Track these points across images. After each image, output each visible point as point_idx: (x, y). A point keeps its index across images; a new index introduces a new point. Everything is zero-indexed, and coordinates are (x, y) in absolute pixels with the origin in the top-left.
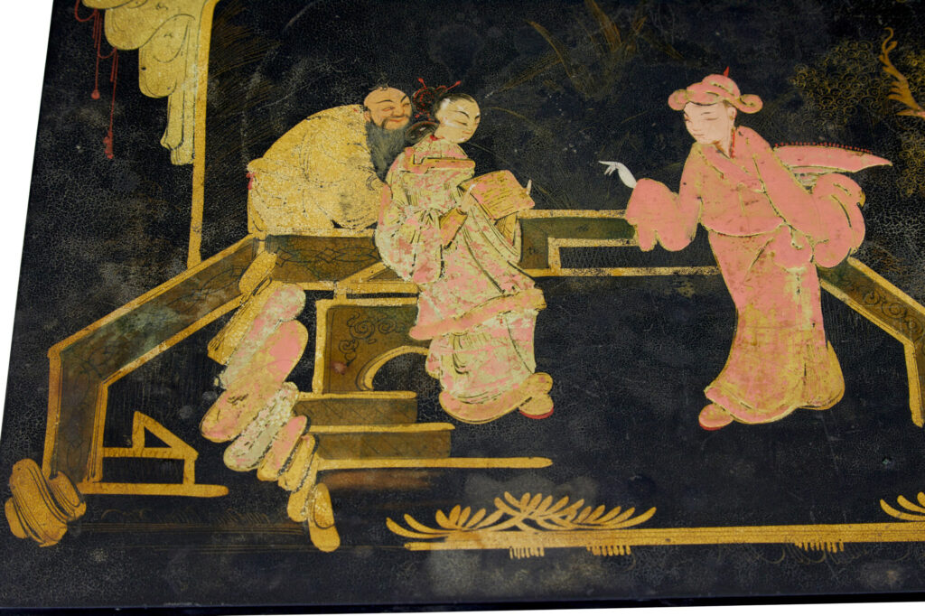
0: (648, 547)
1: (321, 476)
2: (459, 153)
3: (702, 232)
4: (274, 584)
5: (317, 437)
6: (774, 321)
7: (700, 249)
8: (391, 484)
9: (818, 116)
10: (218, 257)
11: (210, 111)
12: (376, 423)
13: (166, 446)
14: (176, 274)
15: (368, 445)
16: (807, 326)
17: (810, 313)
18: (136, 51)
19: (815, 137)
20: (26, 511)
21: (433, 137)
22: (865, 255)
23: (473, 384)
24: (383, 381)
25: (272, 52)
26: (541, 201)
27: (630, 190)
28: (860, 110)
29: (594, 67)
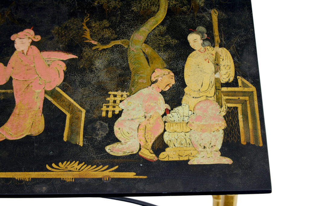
3: (11, 79)
6: (27, 107)
7: (9, 84)
9: (58, 42)
16: (37, 109)
19: (55, 49)
22: (63, 87)
28: (72, 40)
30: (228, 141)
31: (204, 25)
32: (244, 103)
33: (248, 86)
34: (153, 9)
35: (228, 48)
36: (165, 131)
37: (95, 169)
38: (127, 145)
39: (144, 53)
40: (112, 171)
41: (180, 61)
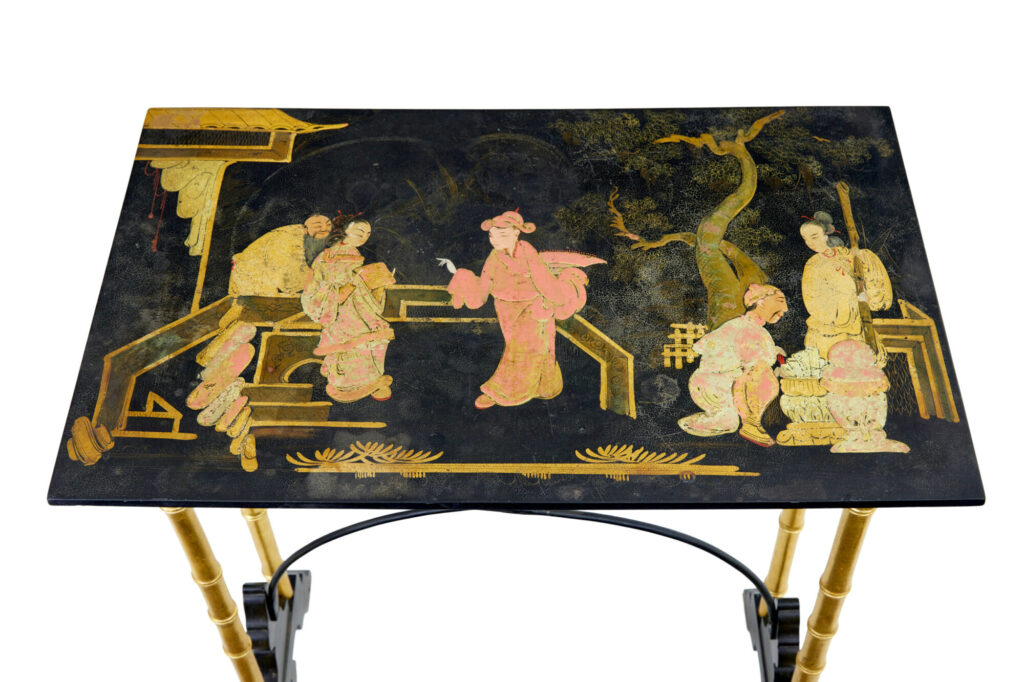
0: (436, 474)
1: (252, 430)
2: (356, 252)
3: (491, 299)
4: (216, 490)
5: (252, 408)
6: (526, 349)
7: (489, 308)
8: (292, 435)
9: (567, 235)
10: (209, 307)
11: (216, 226)
12: (287, 401)
13: (165, 411)
14: (184, 316)
15: (282, 413)
16: (545, 352)
17: (548, 344)
18: (177, 193)
19: (564, 247)
20: (80, 446)
21: (342, 243)
22: (586, 313)
23: (347, 381)
24: (294, 378)
25: (255, 194)
26: (399, 279)
27: (451, 275)
28: (592, 232)
29: (440, 206)
30: (896, 413)
31: (826, 209)
32: (916, 346)
33: (918, 318)
34: (732, 179)
35: (875, 250)
36: (781, 393)
37: (665, 460)
38: (717, 418)
39: (725, 256)
40: (696, 463)
41: (793, 272)
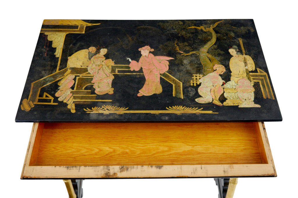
0: (127, 113)
1: (74, 102)
2: (103, 56)
3: (141, 68)
4: (64, 117)
5: (74, 96)
6: (152, 81)
7: (141, 70)
8: (85, 103)
9: (163, 52)
10: (61, 70)
11: (63, 50)
12: (84, 95)
13: (49, 97)
14: (54, 73)
15: (82, 98)
16: (157, 82)
17: (158, 80)
18: (52, 41)
19: (162, 55)
20: (24, 106)
21: (99, 54)
22: (168, 72)
23: (101, 89)
24: (86, 89)
25: (74, 42)
26: (115, 63)
27: (130, 62)
28: (170, 51)
29: (127, 44)
30: (257, 97)
31: (236, 45)
32: (262, 80)
33: (263, 73)
34: (209, 37)
35: (250, 55)
36: (224, 92)
37: (191, 109)
38: (206, 99)
39: (208, 57)
40: (200, 110)
41: (227, 61)
